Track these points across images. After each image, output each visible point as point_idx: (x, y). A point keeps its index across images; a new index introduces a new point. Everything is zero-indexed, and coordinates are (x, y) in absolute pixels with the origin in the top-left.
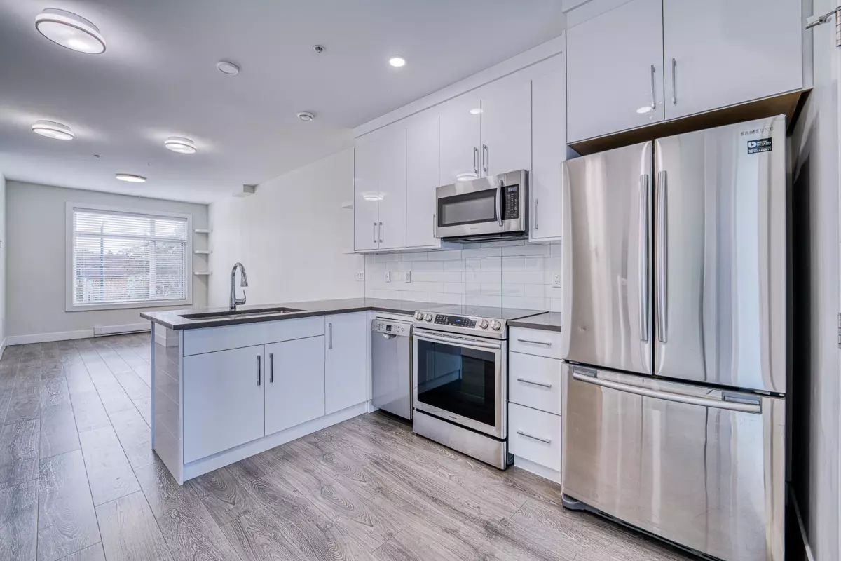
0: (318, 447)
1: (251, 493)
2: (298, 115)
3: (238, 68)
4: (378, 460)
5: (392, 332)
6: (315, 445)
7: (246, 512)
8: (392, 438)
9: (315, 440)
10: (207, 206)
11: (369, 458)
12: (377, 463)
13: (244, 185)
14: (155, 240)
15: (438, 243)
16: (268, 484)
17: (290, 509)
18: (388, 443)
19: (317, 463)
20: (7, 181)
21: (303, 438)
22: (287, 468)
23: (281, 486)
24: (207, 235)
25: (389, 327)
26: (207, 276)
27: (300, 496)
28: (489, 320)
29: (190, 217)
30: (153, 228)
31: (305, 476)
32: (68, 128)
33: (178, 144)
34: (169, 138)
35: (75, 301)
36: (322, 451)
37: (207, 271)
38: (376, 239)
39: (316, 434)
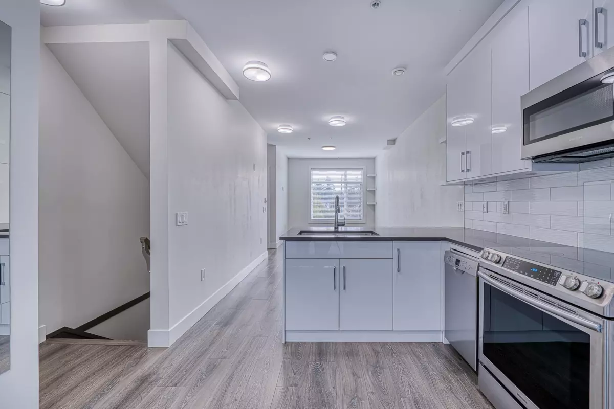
0: (377, 356)
1: (310, 370)
2: (393, 72)
3: (335, 53)
4: (419, 400)
5: (461, 267)
6: (376, 353)
7: (296, 385)
8: (450, 382)
9: (379, 348)
10: (374, 159)
11: (412, 392)
12: (416, 402)
13: (388, 140)
14: (347, 183)
15: (528, 166)
16: (323, 369)
17: (320, 401)
18: (441, 386)
19: (366, 372)
20: (288, 159)
21: (372, 343)
22: (344, 363)
23: (329, 377)
24: (374, 178)
25: (458, 261)
26: (374, 205)
27: (334, 395)
28: (581, 277)
29: (364, 167)
30: (346, 177)
31: (349, 379)
32: (291, 127)
33: (336, 121)
34: (332, 118)
35: (312, 218)
36: (378, 362)
37: (374, 202)
38: (464, 168)
39: (384, 344)
